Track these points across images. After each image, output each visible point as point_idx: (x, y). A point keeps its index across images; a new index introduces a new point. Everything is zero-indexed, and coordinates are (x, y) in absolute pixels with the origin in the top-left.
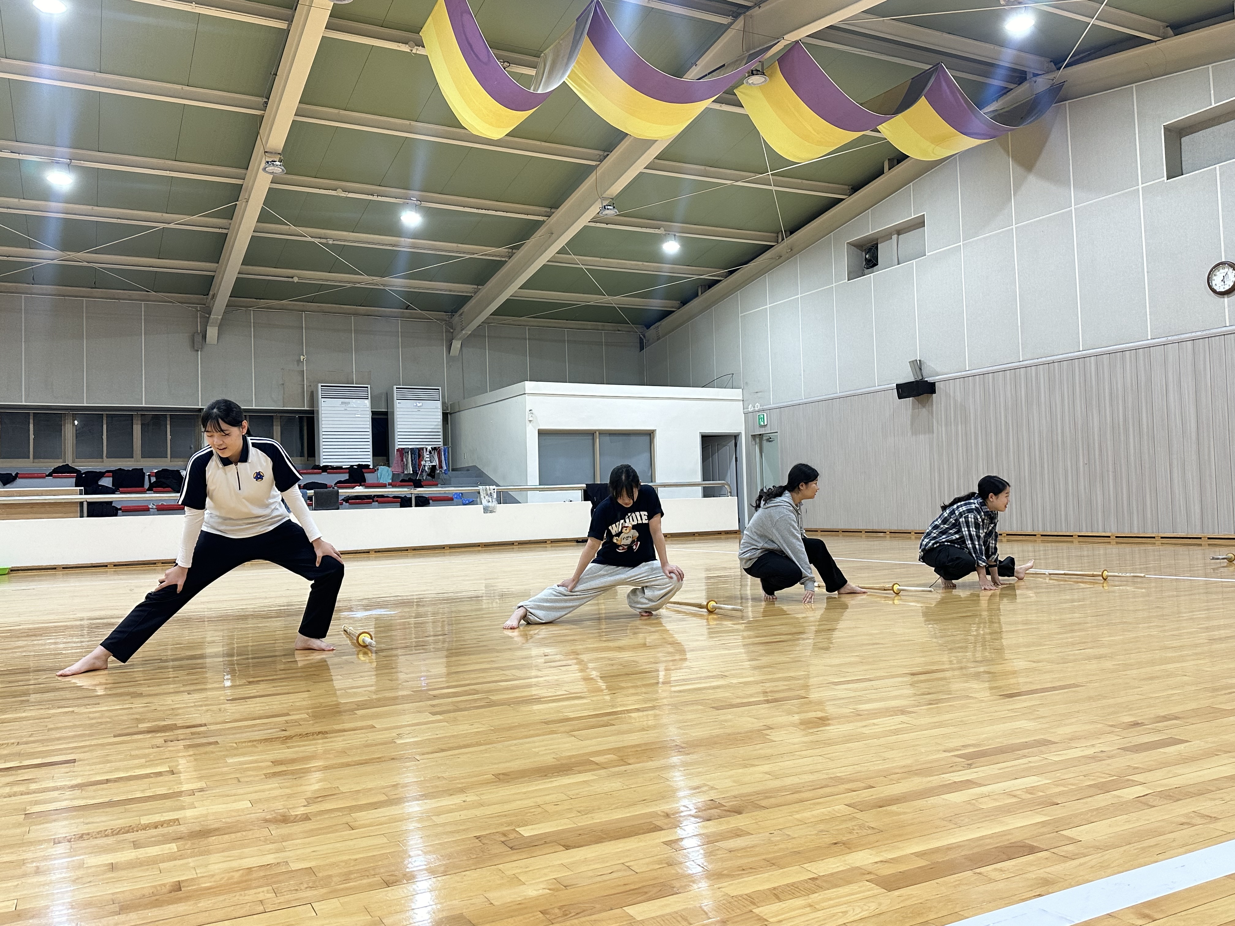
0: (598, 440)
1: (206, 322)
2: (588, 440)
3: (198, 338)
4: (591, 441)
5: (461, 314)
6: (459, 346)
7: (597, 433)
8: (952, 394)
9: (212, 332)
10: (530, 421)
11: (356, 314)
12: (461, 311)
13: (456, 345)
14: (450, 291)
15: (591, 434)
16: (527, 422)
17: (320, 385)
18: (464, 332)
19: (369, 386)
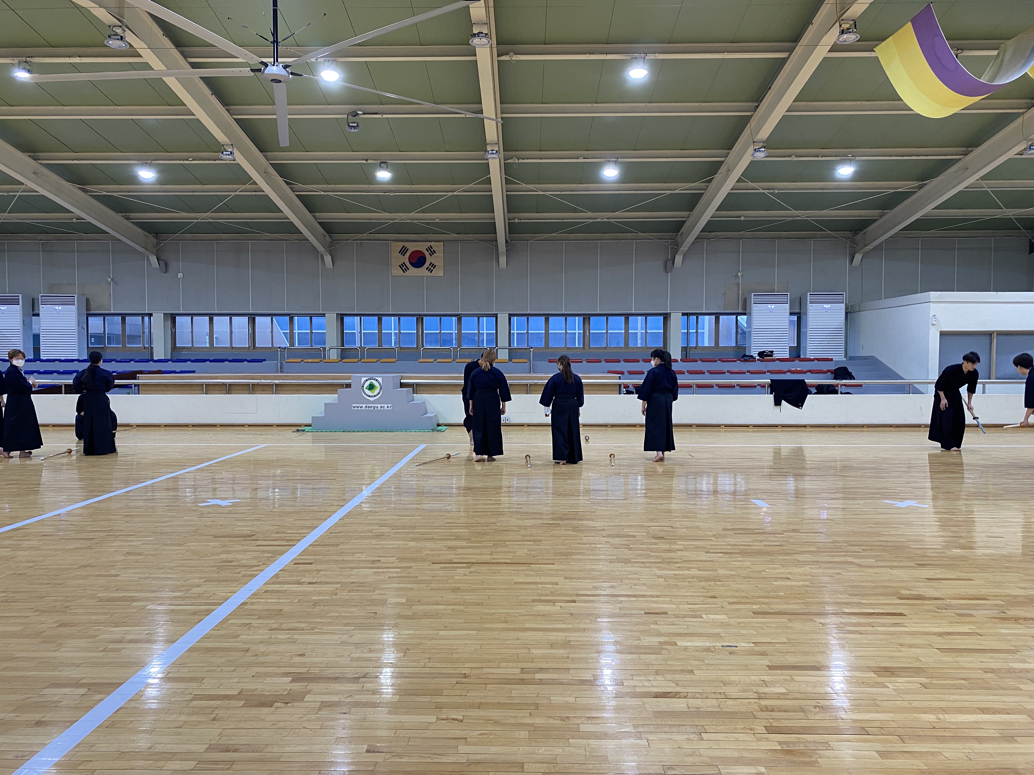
0: (995, 340)
1: (675, 252)
2: (987, 339)
3: (669, 263)
4: (988, 341)
5: (865, 233)
6: (860, 258)
7: (995, 334)
9: (679, 259)
10: (933, 324)
11: (779, 238)
12: (865, 231)
13: (858, 257)
14: (860, 216)
15: (989, 334)
16: (931, 326)
17: (753, 294)
18: (867, 248)
19: (789, 294)
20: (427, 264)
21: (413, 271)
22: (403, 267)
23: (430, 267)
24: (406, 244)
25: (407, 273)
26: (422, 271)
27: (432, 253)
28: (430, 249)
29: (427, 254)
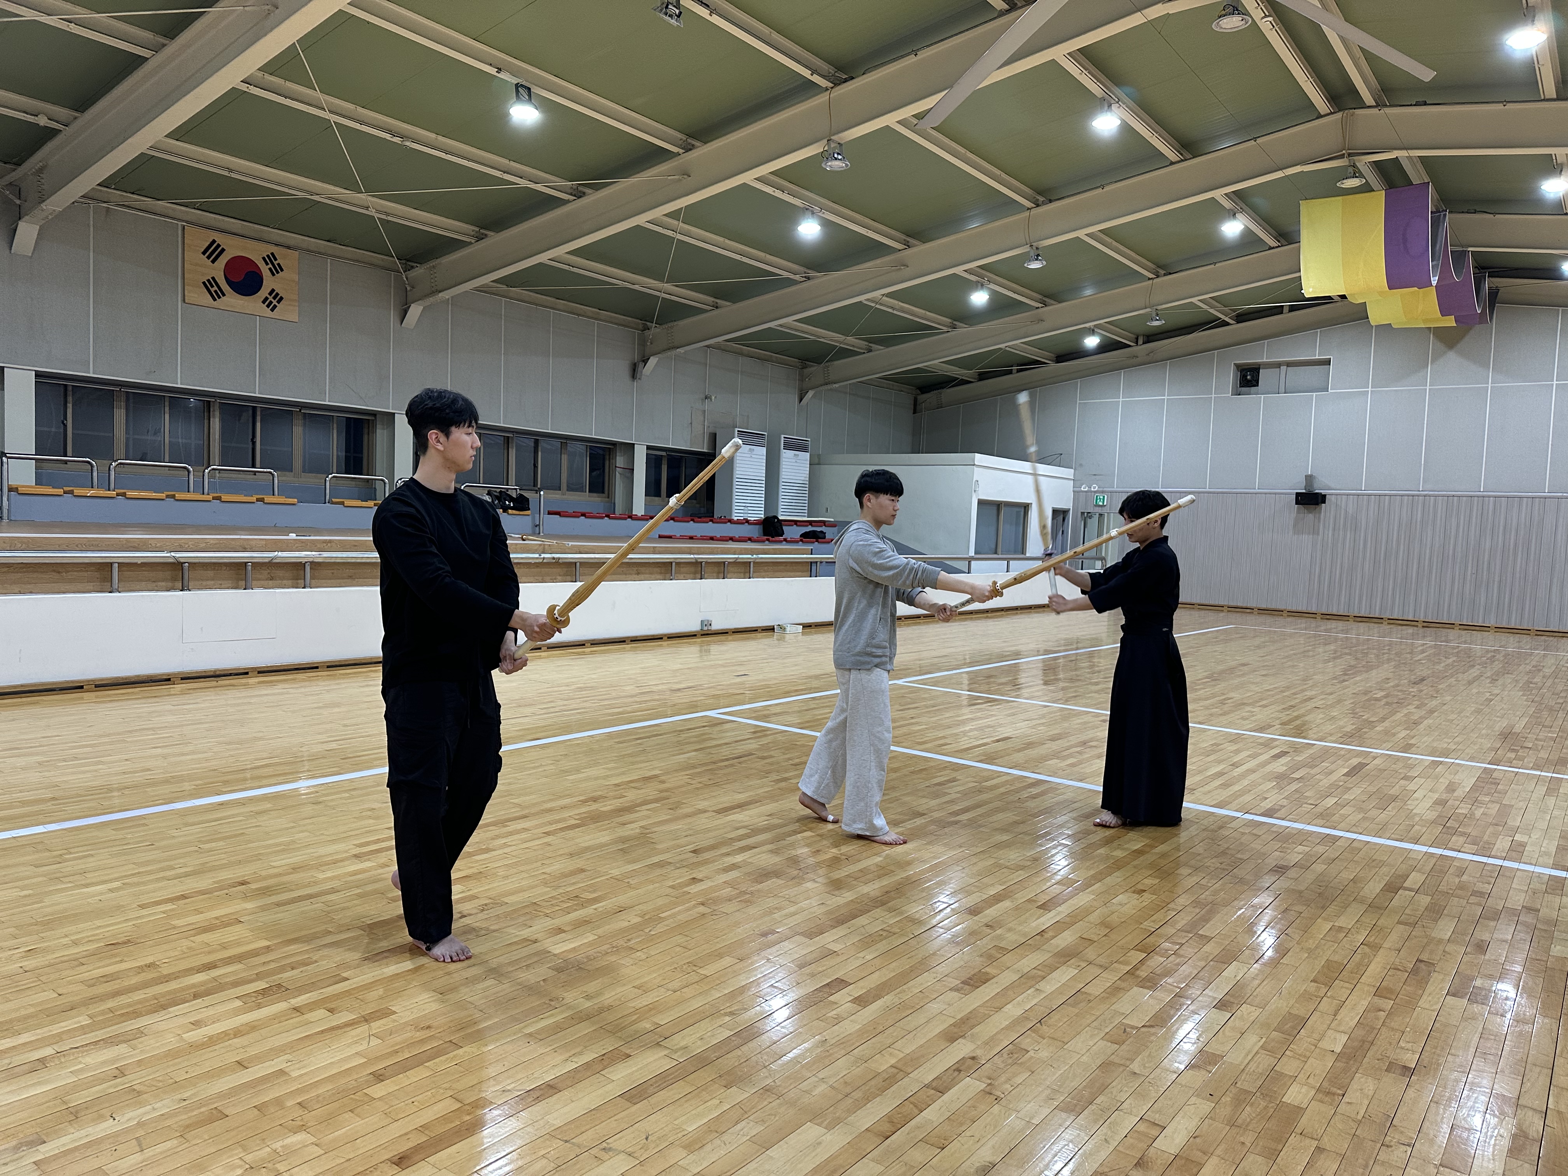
3: (640, 367)
4: (995, 512)
5: (827, 366)
7: (1003, 505)
8: (1343, 506)
9: (652, 363)
10: (977, 492)
12: (829, 363)
15: (995, 505)
16: (973, 493)
17: (737, 429)
18: (832, 385)
19: (766, 434)
20: (264, 292)
21: (232, 300)
22: (212, 288)
23: (271, 298)
24: (220, 239)
25: (219, 303)
26: (253, 305)
27: (276, 269)
28: (270, 259)
29: (265, 270)
